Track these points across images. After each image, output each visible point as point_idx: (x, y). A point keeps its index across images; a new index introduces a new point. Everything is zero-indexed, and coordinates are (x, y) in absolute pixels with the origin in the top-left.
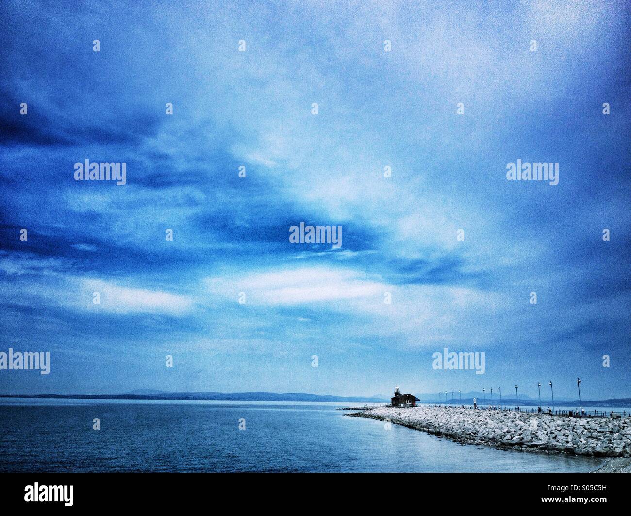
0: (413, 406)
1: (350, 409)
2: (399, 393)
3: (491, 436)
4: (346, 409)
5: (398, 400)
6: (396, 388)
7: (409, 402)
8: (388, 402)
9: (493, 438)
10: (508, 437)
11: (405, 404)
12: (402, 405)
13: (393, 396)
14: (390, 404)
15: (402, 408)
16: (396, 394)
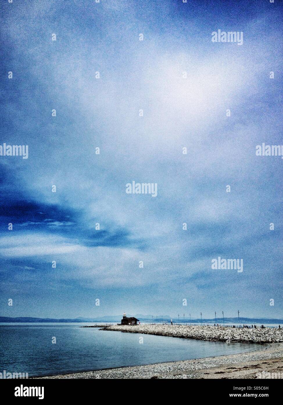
0: (136, 324)
1: (88, 327)
2: (125, 317)
3: (213, 337)
4: (85, 327)
5: (126, 321)
6: (124, 314)
7: (133, 322)
8: (119, 322)
9: (215, 338)
10: (222, 337)
11: (131, 323)
12: (130, 324)
13: (122, 319)
14: (120, 323)
15: (130, 325)
16: (124, 317)
